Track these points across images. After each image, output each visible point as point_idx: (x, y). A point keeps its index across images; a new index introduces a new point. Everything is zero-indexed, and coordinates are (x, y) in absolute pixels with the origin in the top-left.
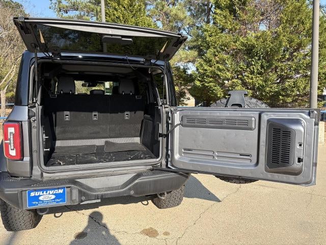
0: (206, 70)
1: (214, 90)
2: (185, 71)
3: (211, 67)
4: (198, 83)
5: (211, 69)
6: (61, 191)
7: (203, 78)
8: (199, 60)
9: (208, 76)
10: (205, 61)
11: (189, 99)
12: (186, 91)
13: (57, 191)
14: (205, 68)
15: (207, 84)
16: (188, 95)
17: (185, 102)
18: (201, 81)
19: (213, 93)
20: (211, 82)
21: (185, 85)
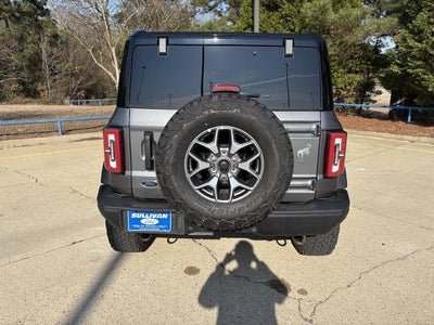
0: (411, 48)
1: (423, 79)
2: (376, 49)
3: (420, 42)
4: (395, 69)
5: (419, 45)
6: (165, 216)
7: (405, 60)
8: (403, 31)
9: (414, 57)
10: (411, 32)
11: (379, 93)
12: (376, 80)
13: (160, 216)
14: (411, 44)
15: (410, 71)
16: (378, 88)
17: (373, 98)
18: (400, 66)
19: (420, 85)
20: (418, 67)
21: (374, 71)
